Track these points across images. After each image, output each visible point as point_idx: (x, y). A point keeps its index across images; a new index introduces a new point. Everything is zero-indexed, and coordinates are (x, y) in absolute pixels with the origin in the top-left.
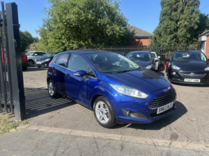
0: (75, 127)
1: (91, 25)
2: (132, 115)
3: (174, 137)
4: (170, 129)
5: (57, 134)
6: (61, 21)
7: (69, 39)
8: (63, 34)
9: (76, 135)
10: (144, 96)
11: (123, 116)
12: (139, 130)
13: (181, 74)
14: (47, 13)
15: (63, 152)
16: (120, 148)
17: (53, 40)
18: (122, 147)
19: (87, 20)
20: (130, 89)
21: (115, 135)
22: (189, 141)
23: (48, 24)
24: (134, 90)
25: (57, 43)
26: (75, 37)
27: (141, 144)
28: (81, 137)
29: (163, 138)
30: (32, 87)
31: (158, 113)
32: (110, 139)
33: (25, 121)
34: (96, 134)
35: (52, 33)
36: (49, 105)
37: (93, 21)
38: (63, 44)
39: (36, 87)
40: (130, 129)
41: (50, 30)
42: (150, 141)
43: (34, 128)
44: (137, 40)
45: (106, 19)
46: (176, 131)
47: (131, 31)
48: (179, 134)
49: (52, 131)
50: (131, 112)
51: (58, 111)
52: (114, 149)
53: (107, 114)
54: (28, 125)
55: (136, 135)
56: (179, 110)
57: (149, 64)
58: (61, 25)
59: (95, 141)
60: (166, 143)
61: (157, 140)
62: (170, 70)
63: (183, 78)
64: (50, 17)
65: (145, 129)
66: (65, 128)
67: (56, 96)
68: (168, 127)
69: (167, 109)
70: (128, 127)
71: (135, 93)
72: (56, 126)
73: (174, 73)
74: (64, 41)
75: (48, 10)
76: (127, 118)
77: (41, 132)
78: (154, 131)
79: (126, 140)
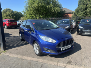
0: (24, 55)
1: (44, 8)
2: (48, 51)
3: (69, 62)
4: (69, 58)
5: (16, 58)
6: (32, 7)
7: (35, 15)
8: (33, 13)
9: (24, 58)
10: (54, 41)
11: (44, 51)
12: (53, 58)
13: (83, 30)
14: (26, 4)
15: (14, 67)
16: (40, 66)
17: (29, 15)
18: (42, 66)
19: (42, 6)
20: (48, 38)
21: (41, 60)
22: (76, 65)
23: (27, 8)
24: (50, 38)
25: (30, 16)
26: (38, 14)
27: (52, 65)
28: (25, 59)
29: (64, 62)
30: (16, 36)
31: (62, 50)
32: (38, 62)
33: (5, 51)
34: (32, 59)
35: (28, 12)
36: (18, 44)
37: (45, 6)
38: (33, 17)
39: (17, 36)
40: (49, 57)
41: (28, 11)
42: (56, 64)
43: (7, 54)
45: (51, 5)
46: (71, 59)
48: (72, 61)
49: (14, 56)
50: (48, 49)
51: (21, 47)
52: (38, 66)
53: (38, 49)
54: (5, 53)
55: (51, 60)
56: (76, 48)
57: (68, 26)
58: (31, 8)
59: (31, 62)
60: (64, 65)
61: (60, 63)
62: (78, 28)
63: (84, 32)
64: (27, 5)
65: (56, 57)
66: (20, 55)
67: (23, 40)
68: (68, 57)
69: (67, 48)
70: (49, 56)
71: (50, 40)
72: (17, 54)
73: (80, 30)
74: (33, 16)
75: (26, 2)
76: (46, 52)
77: (10, 56)
78: (60, 59)
79: (45, 63)
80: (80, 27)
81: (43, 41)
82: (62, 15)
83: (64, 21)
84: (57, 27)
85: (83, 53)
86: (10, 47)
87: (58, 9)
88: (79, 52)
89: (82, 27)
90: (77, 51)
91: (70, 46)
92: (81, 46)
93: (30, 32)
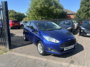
0: (29, 54)
1: (46, 10)
2: (52, 51)
3: (72, 62)
4: (71, 58)
5: (21, 57)
6: (34, 8)
7: (38, 16)
8: (35, 14)
9: (28, 57)
10: (58, 42)
11: (48, 50)
12: (56, 57)
14: (29, 5)
15: (20, 65)
16: (44, 65)
17: (31, 16)
18: (46, 65)
19: (45, 7)
20: (51, 39)
21: (44, 59)
22: (79, 65)
23: (30, 10)
24: (53, 39)
25: (33, 17)
26: (40, 15)
27: (55, 64)
28: (30, 58)
29: (67, 62)
30: (19, 36)
31: (65, 50)
32: (42, 61)
33: (11, 50)
34: (36, 58)
35: (31, 13)
36: (22, 44)
37: (48, 8)
38: (35, 18)
39: (20, 36)
40: (52, 56)
41: (31, 12)
42: (59, 63)
43: (13, 53)
44: (68, 16)
45: (53, 7)
46: (74, 59)
47: (65, 11)
48: (75, 61)
49: (19, 55)
50: (51, 49)
51: (25, 46)
52: (42, 65)
53: (42, 49)
54: (11, 52)
55: (54, 60)
56: (79, 48)
57: (70, 27)
58: (34, 10)
59: (35, 61)
60: (67, 65)
61: (63, 63)
62: (80, 30)
63: (86, 33)
64: (30, 7)
65: (59, 57)
66: (25, 54)
67: (26, 40)
68: (71, 57)
69: (70, 48)
71: (54, 40)
72: (21, 53)
73: (82, 31)
74: (36, 17)
75: (29, 4)
76: (50, 51)
77: (15, 55)
78: (63, 58)
79: (49, 62)
80: (82, 28)
81: (46, 41)
82: (64, 16)
83: (67, 22)
84: (60, 28)
85: (85, 54)
86: (15, 47)
87: (60, 10)
88: (81, 52)
89: (84, 29)
90: (79, 52)
91: (72, 46)
92: (84, 47)
93: (34, 32)
